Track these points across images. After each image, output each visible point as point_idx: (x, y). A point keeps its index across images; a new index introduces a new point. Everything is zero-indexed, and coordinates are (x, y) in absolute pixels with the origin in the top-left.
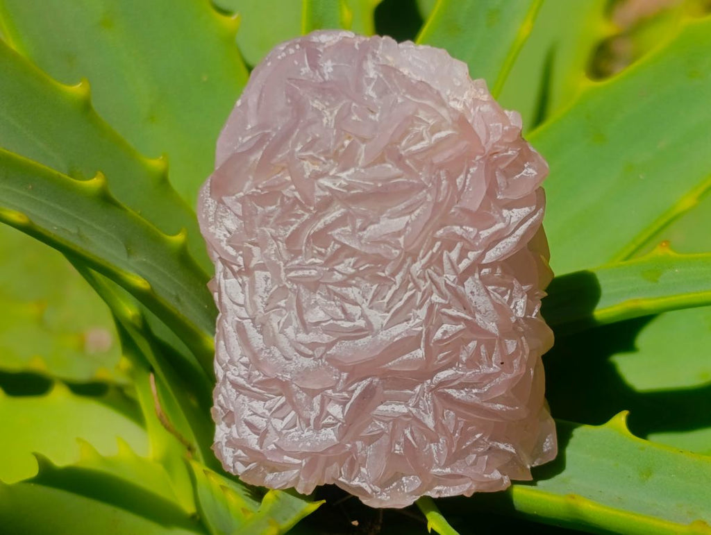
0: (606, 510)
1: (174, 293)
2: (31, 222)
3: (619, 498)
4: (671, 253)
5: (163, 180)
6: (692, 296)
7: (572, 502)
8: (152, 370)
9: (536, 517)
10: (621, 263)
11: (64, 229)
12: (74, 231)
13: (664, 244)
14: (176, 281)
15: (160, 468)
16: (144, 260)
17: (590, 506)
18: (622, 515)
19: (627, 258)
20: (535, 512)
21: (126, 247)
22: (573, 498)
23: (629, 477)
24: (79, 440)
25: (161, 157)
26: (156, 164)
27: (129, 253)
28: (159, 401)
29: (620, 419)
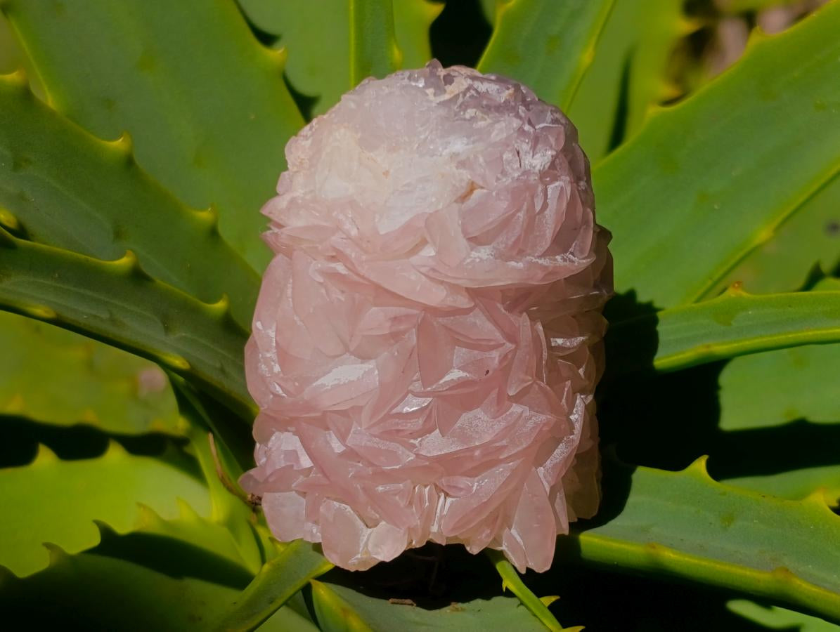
0: (687, 559)
1: (218, 365)
2: (58, 315)
3: (701, 547)
4: (745, 294)
5: (213, 233)
6: (765, 340)
7: (652, 551)
8: (210, 430)
9: (617, 566)
10: (694, 305)
11: (95, 317)
12: (105, 316)
13: (736, 285)
14: (220, 351)
15: (225, 530)
16: (184, 334)
17: (672, 555)
18: (704, 563)
19: (697, 301)
20: (616, 563)
21: (164, 323)
22: (654, 547)
23: (711, 523)
24: (140, 505)
25: (209, 209)
26: (205, 216)
27: (167, 329)
28: (220, 462)
29: (700, 465)
